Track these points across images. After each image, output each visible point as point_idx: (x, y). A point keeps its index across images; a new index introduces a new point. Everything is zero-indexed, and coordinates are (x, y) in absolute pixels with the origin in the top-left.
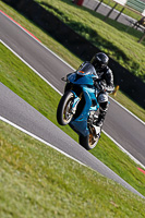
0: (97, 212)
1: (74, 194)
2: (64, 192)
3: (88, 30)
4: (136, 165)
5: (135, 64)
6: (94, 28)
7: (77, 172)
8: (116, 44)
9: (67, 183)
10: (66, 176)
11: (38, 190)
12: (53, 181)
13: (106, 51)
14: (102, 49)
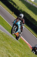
0: (6, 44)
1: (1, 39)
7: (2, 34)
13: (11, 3)
14: (10, 2)
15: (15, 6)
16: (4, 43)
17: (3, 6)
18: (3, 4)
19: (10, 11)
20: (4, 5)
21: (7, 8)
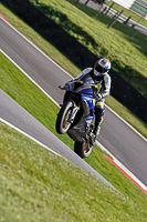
0: (74, 204)
1: (52, 185)
2: (42, 184)
3: (57, 14)
4: (102, 151)
5: (104, 50)
6: (64, 11)
7: (54, 163)
8: (86, 29)
9: (45, 174)
10: (43, 168)
11: (18, 182)
12: (32, 173)
13: (75, 36)
14: (72, 34)
15: (90, 47)
16: (65, 200)
17: (46, 49)
18: (44, 41)
19: (75, 67)
20: (48, 44)
21: (61, 57)
